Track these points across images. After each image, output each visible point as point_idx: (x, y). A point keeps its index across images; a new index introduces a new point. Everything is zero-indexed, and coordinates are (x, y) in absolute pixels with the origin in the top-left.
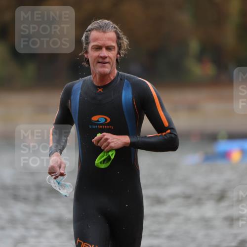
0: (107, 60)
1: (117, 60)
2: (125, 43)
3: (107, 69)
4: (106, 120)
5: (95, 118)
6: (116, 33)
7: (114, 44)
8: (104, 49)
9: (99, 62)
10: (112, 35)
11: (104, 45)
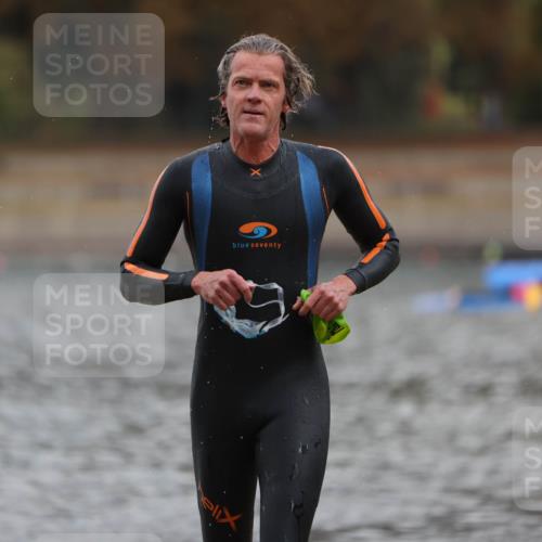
0: (260, 108)
1: (283, 116)
2: (307, 82)
3: (259, 126)
4: (269, 231)
5: (245, 229)
6: (284, 57)
7: (277, 79)
8: (256, 86)
9: (245, 112)
10: (275, 60)
11: (257, 78)
